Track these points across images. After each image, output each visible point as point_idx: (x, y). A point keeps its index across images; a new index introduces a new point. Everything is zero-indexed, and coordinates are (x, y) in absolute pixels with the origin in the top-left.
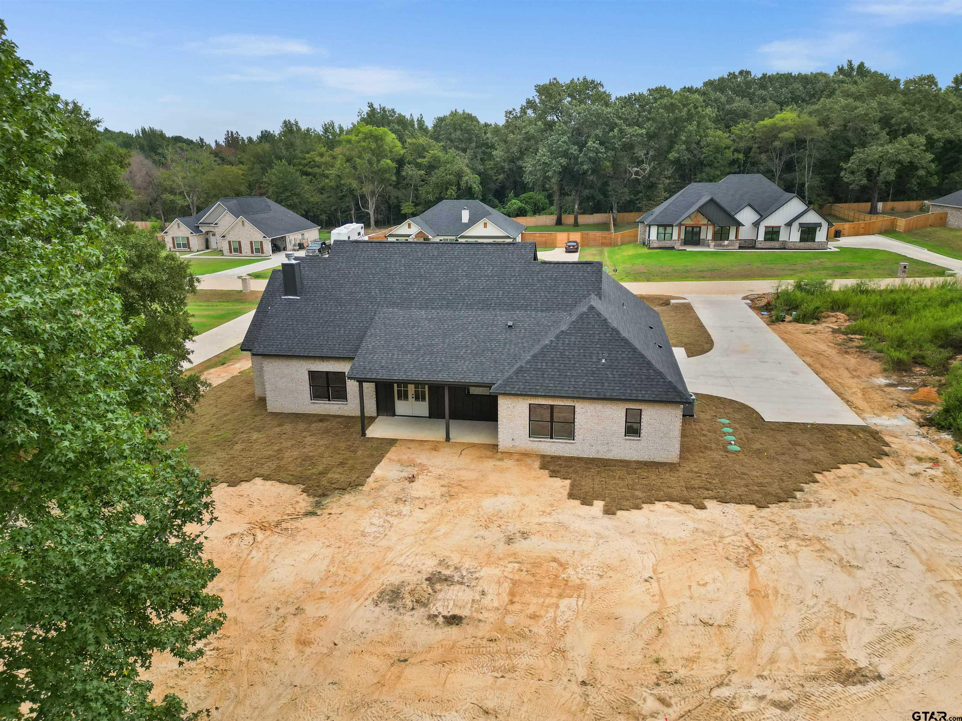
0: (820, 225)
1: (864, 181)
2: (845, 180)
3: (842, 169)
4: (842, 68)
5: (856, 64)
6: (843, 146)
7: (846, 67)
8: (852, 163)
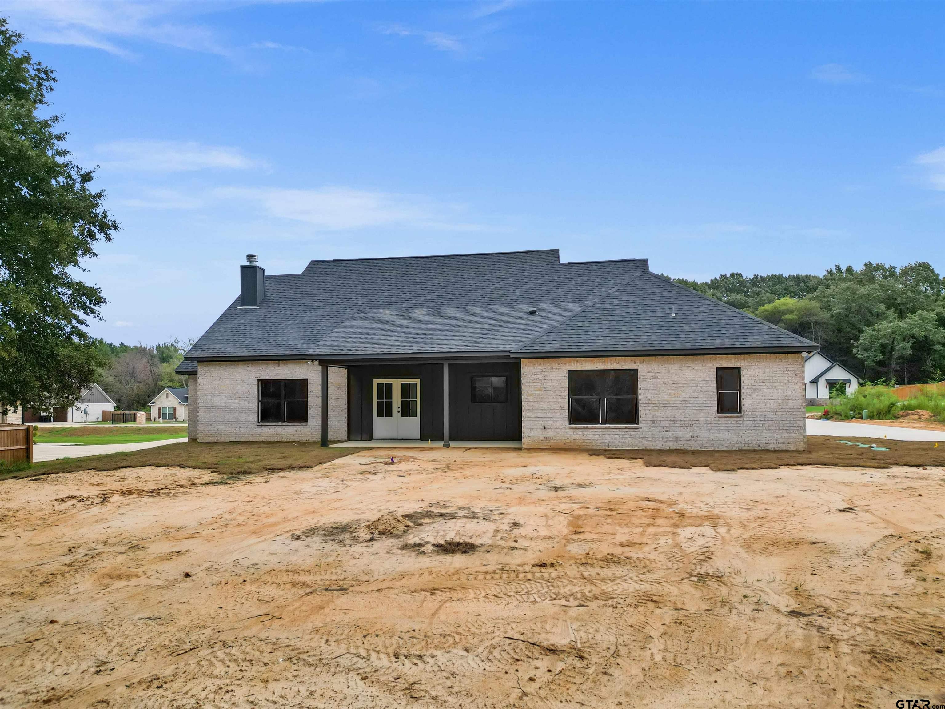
0: (849, 381)
1: (880, 357)
2: (859, 356)
3: (853, 346)
4: (831, 271)
5: (844, 268)
6: (849, 329)
7: (834, 271)
8: (864, 340)
